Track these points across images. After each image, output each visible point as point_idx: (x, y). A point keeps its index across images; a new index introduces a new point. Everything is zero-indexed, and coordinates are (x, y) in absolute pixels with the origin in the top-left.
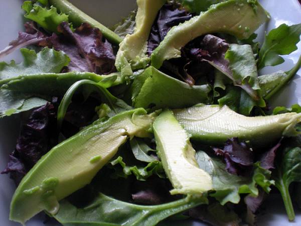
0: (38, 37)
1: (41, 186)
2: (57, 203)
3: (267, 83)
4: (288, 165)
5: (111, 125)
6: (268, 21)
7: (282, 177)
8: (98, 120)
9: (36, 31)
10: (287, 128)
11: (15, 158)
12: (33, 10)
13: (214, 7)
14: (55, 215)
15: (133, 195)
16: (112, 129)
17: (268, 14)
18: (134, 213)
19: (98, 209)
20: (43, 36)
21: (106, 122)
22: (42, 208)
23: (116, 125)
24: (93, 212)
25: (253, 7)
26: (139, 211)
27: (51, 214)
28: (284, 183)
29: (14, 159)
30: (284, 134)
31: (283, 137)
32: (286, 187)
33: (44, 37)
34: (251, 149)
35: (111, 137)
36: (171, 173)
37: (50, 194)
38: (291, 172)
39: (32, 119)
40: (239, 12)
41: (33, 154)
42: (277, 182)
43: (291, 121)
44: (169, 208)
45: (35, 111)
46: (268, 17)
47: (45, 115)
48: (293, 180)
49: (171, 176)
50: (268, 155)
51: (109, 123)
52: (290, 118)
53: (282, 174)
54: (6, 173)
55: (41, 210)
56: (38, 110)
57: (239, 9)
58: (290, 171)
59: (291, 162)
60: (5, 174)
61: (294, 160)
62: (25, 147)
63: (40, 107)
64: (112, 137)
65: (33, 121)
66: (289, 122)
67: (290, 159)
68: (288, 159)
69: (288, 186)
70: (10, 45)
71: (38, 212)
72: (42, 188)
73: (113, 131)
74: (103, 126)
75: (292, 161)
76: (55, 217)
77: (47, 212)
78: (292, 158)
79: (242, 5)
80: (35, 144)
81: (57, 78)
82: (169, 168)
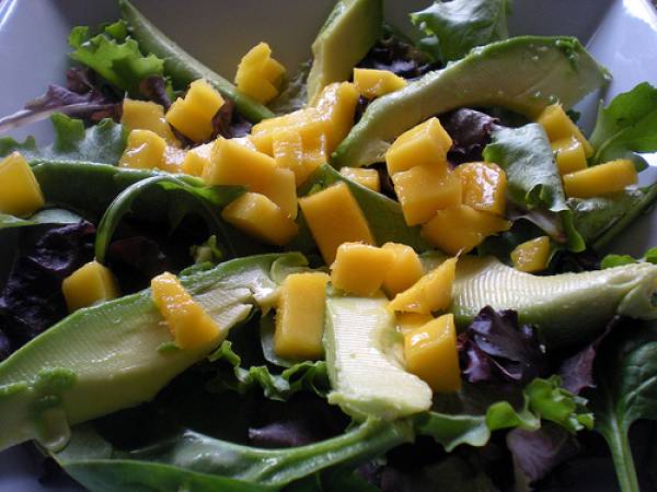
0: (90, 100)
1: (33, 382)
2: (67, 428)
3: (593, 210)
4: (630, 381)
5: (221, 280)
6: (605, 87)
7: (615, 411)
8: (193, 267)
9: (90, 89)
10: (628, 297)
12: (87, 43)
13: (478, 51)
14: (57, 452)
15: (250, 430)
16: (222, 287)
17: (606, 71)
18: (244, 465)
20: (102, 100)
21: (208, 272)
22: (29, 433)
23: (233, 280)
25: (567, 55)
26: (255, 460)
27: (46, 450)
28: (619, 423)
30: (620, 309)
31: (617, 317)
32: (621, 433)
33: (105, 102)
34: (543, 347)
35: (215, 304)
36: (340, 375)
37: (52, 405)
38: (634, 398)
39: (41, 247)
40: (535, 63)
41: (32, 321)
42: (601, 419)
43: (638, 280)
44: (323, 453)
45: (52, 231)
46: (606, 77)
47: (73, 244)
48: (638, 415)
49: (337, 380)
50: (582, 358)
51: (217, 274)
52: (635, 274)
53: (615, 402)
55: (26, 439)
56: (58, 231)
57: (536, 58)
58: (633, 393)
59: (636, 374)
61: (643, 369)
63: (65, 225)
64: (219, 304)
65: (43, 250)
66: (633, 283)
67: (635, 367)
68: (630, 368)
69: (626, 430)
70: (26, 108)
71: (19, 442)
72: (34, 386)
73: (223, 293)
74: (201, 280)
75: (638, 371)
76: (55, 457)
77: (38, 443)
78: (639, 366)
79: (544, 49)
80: (41, 301)
81: (116, 175)
82: (337, 365)
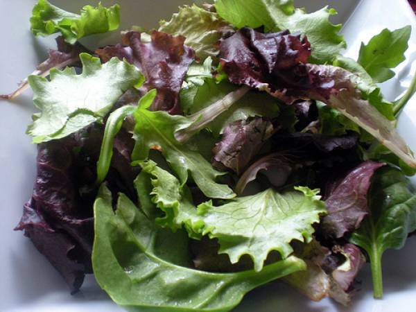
11: (31, 210)
19: (155, 279)
24: (148, 283)
29: (31, 212)
54: (20, 229)
60: (19, 231)
62: (44, 192)
70: (38, 69)
75: (393, 221)
78: (394, 218)
